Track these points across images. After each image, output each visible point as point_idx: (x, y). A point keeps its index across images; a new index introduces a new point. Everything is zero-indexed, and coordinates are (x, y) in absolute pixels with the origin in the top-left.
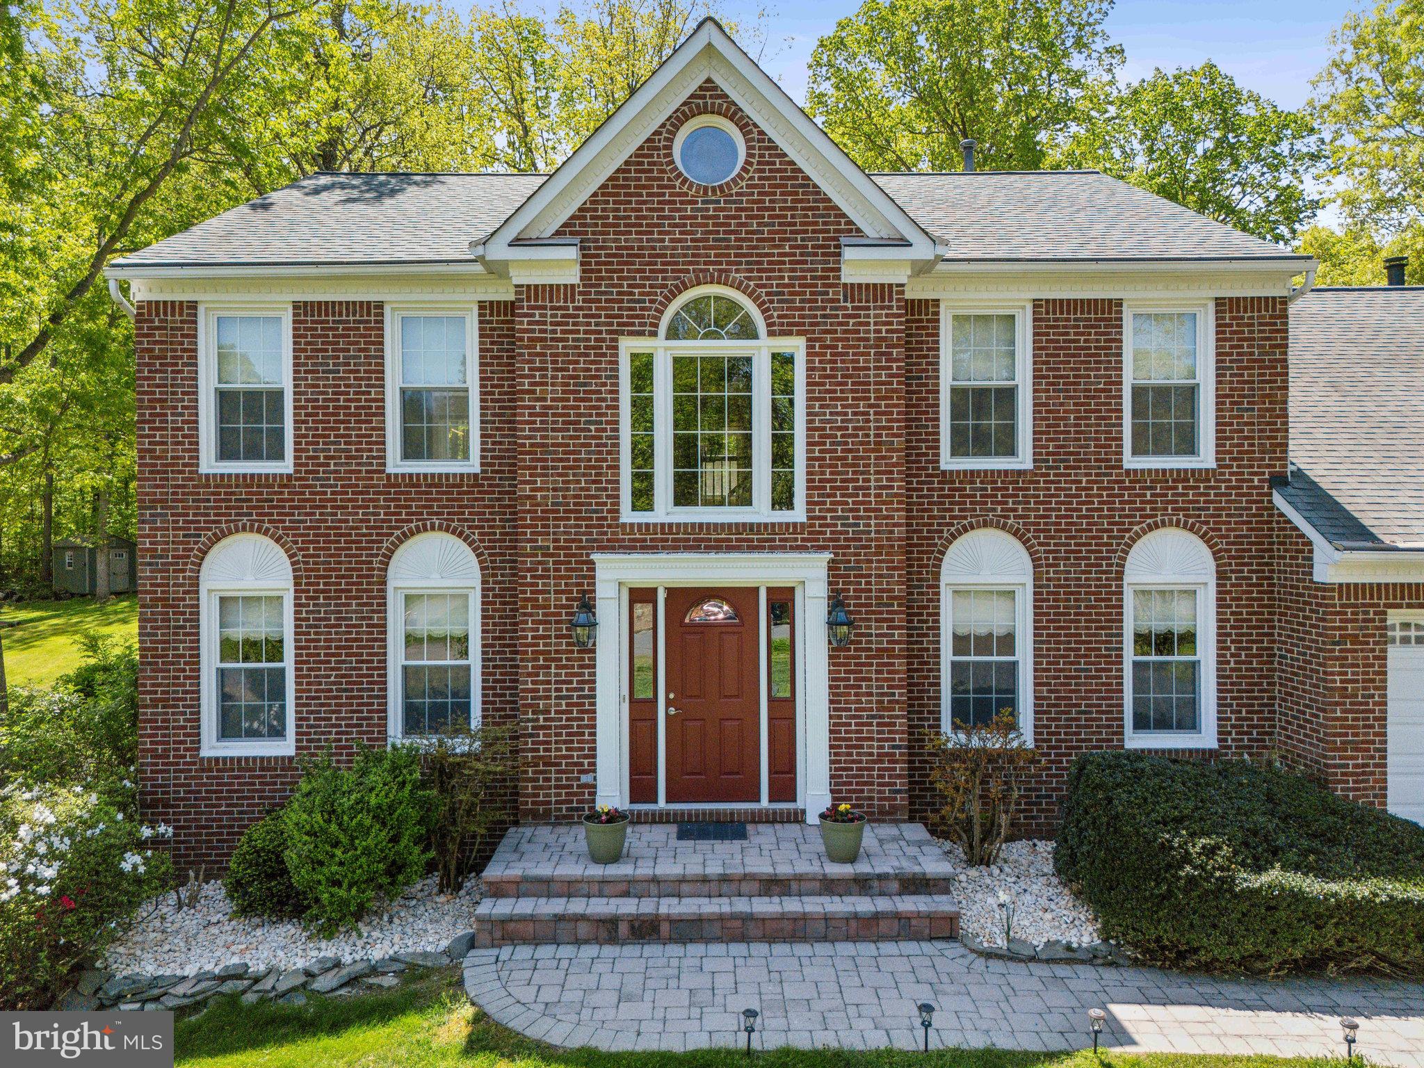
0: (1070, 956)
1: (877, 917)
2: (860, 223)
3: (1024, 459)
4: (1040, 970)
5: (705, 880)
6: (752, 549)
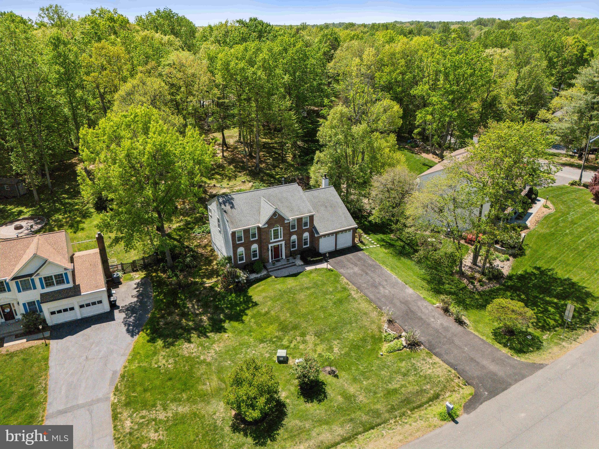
1: (291, 265)
2: (286, 219)
3: (296, 230)
5: (281, 265)
6: (279, 242)
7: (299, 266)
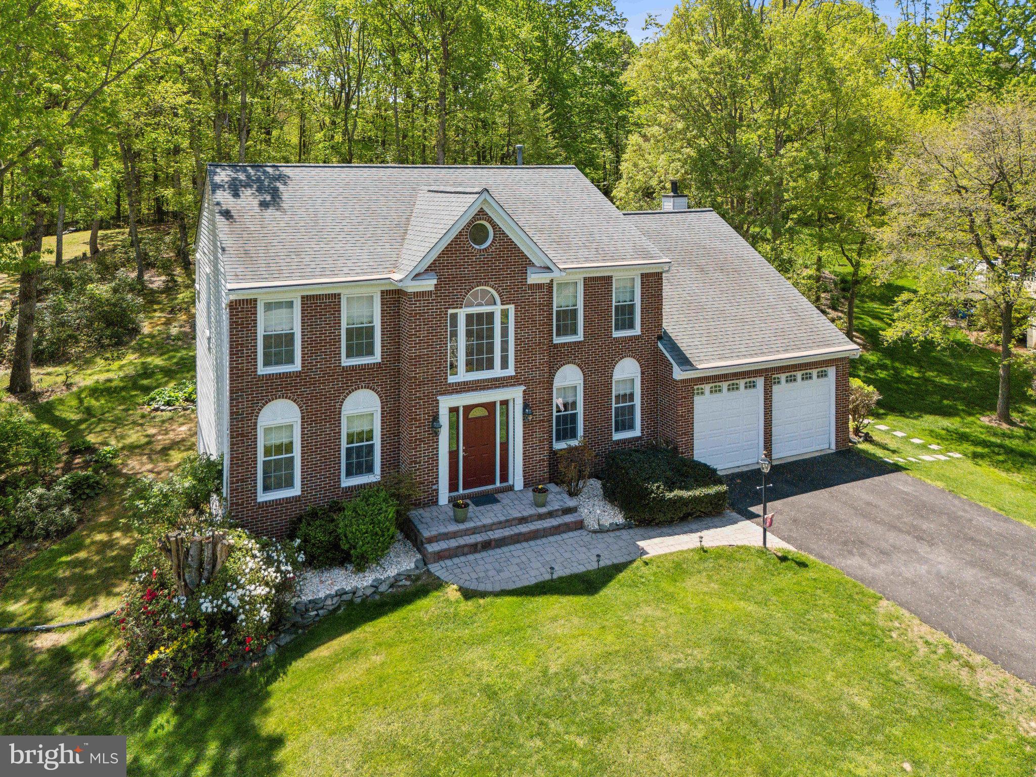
0: (617, 528)
1: (559, 526)
2: (534, 261)
3: (580, 337)
4: (612, 534)
5: (500, 523)
6: (496, 387)
7: (601, 530)
